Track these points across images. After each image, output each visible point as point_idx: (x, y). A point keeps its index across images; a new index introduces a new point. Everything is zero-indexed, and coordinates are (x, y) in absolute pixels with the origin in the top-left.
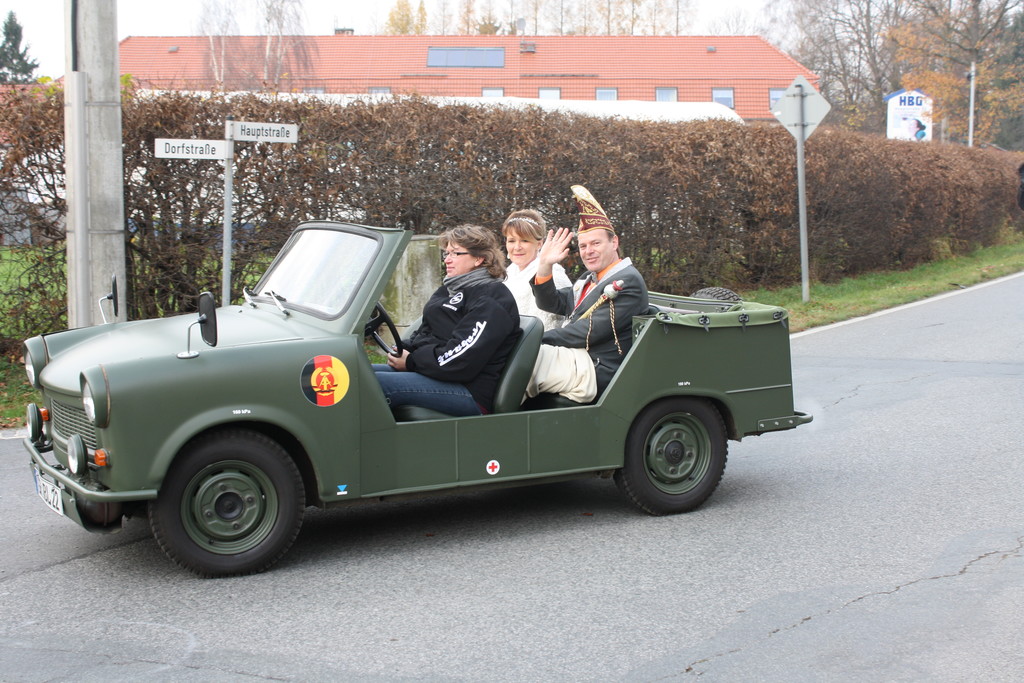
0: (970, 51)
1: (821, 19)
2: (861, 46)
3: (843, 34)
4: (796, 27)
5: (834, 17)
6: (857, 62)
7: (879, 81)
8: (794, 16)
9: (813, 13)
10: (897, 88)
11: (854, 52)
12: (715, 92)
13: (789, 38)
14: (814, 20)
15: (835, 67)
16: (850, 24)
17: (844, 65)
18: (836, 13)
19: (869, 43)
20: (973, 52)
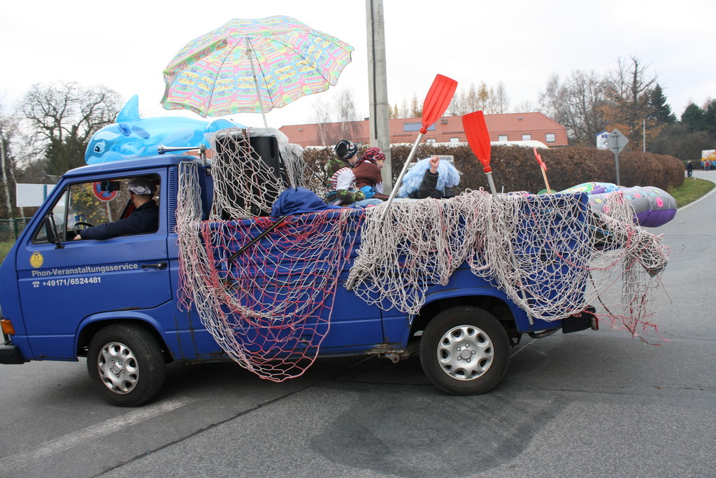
1: (563, 104)
2: (581, 113)
3: (573, 110)
4: (553, 108)
5: (569, 103)
6: (579, 121)
7: (589, 129)
8: (552, 104)
9: (560, 102)
10: (599, 131)
11: (578, 117)
12: (523, 136)
13: (550, 112)
14: (561, 105)
15: (570, 123)
16: (576, 105)
17: (574, 123)
18: (569, 100)
19: (585, 113)
20: (635, 115)
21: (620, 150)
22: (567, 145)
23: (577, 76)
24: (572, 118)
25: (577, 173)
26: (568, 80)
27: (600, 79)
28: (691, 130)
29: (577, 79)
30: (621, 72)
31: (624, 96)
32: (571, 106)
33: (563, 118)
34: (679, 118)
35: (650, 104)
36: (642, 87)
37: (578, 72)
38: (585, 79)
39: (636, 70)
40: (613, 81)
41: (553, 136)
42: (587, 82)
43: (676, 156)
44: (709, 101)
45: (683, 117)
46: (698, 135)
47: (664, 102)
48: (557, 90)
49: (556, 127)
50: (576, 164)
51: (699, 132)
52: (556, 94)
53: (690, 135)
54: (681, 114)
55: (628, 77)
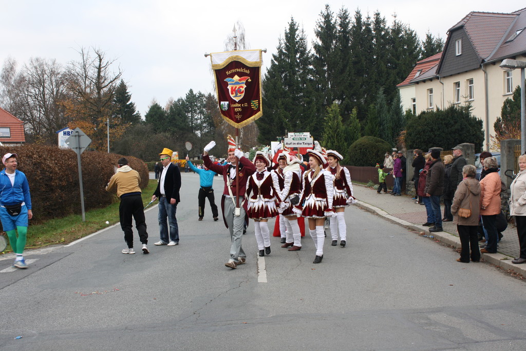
0: (98, 112)
1: (20, 94)
2: (40, 106)
3: (31, 102)
4: (8, 98)
5: (27, 93)
6: (38, 114)
7: (50, 125)
8: (7, 93)
9: (16, 91)
10: (61, 127)
11: (37, 110)
13: (7, 102)
14: (17, 95)
15: (28, 116)
16: (35, 97)
17: (32, 116)
19: (45, 106)
20: (99, 112)
21: (83, 150)
22: (24, 141)
23: (36, 64)
24: (30, 112)
25: (36, 175)
26: (26, 67)
27: (62, 70)
28: (155, 131)
29: (36, 68)
30: (85, 65)
31: (88, 90)
32: (29, 98)
33: (19, 110)
34: (143, 118)
35: (115, 101)
36: (106, 83)
37: (37, 60)
38: (46, 68)
39: (100, 65)
40: (76, 74)
41: (7, 130)
42: (48, 72)
43: (141, 157)
44: (171, 102)
45: (146, 116)
46: (161, 136)
47: (129, 99)
48: (13, 78)
49: (12, 120)
50: (35, 164)
51: (162, 133)
52: (13, 83)
53: (154, 135)
54: (146, 114)
55: (92, 72)
